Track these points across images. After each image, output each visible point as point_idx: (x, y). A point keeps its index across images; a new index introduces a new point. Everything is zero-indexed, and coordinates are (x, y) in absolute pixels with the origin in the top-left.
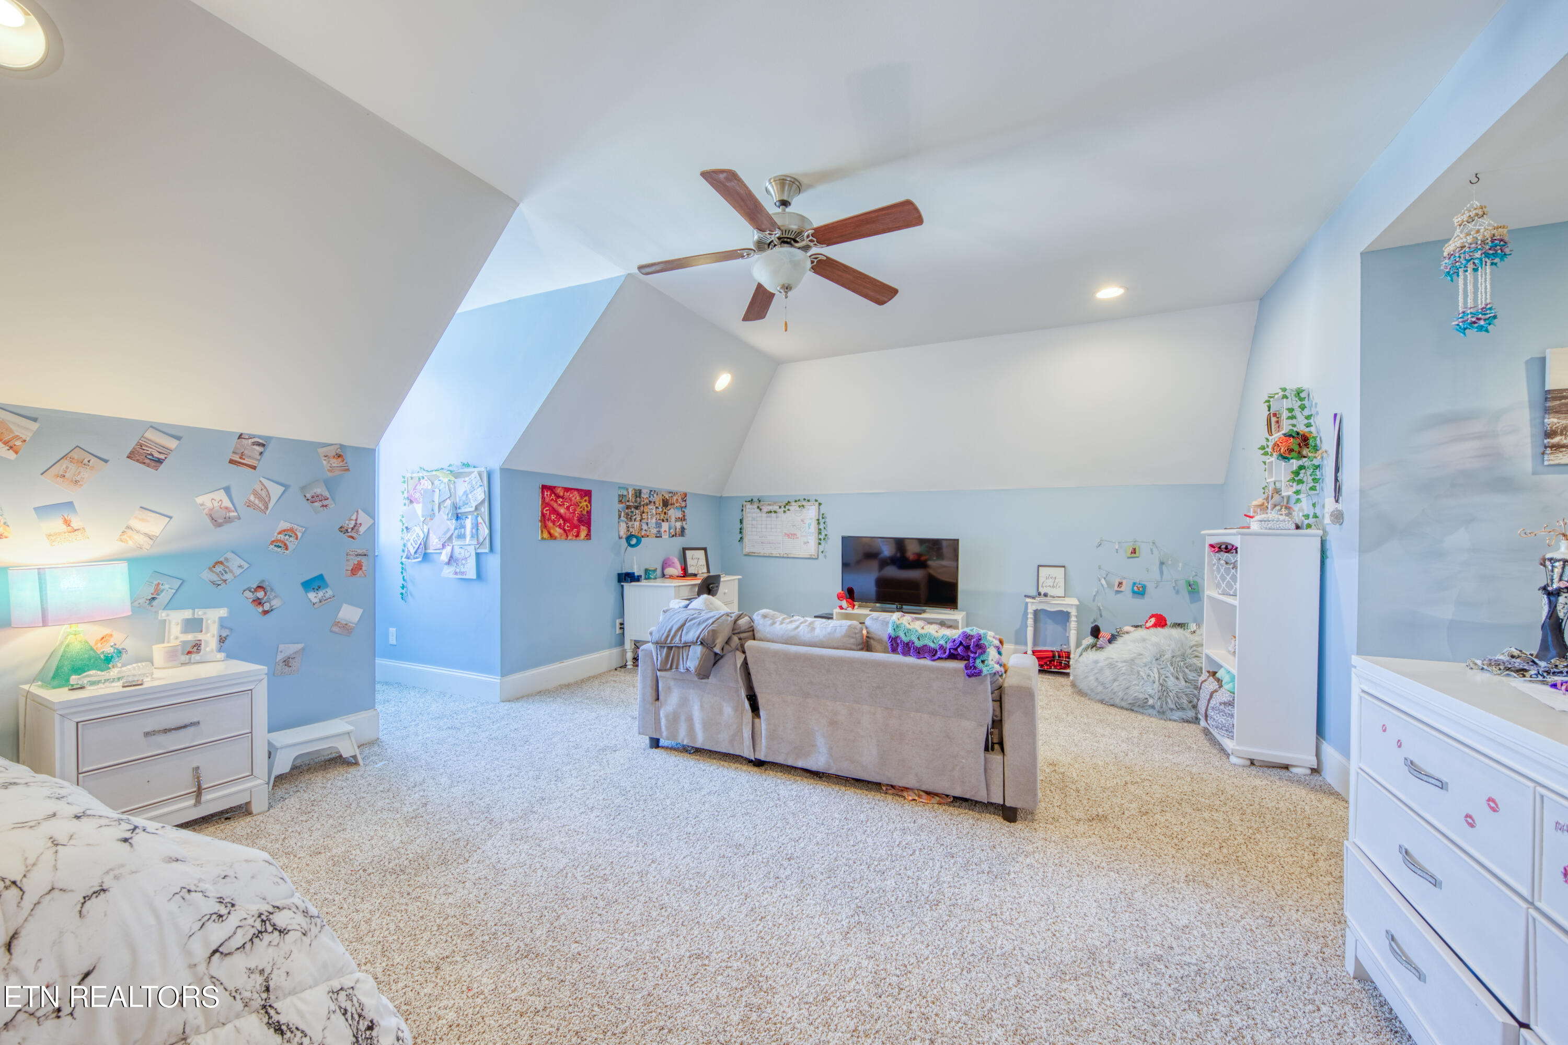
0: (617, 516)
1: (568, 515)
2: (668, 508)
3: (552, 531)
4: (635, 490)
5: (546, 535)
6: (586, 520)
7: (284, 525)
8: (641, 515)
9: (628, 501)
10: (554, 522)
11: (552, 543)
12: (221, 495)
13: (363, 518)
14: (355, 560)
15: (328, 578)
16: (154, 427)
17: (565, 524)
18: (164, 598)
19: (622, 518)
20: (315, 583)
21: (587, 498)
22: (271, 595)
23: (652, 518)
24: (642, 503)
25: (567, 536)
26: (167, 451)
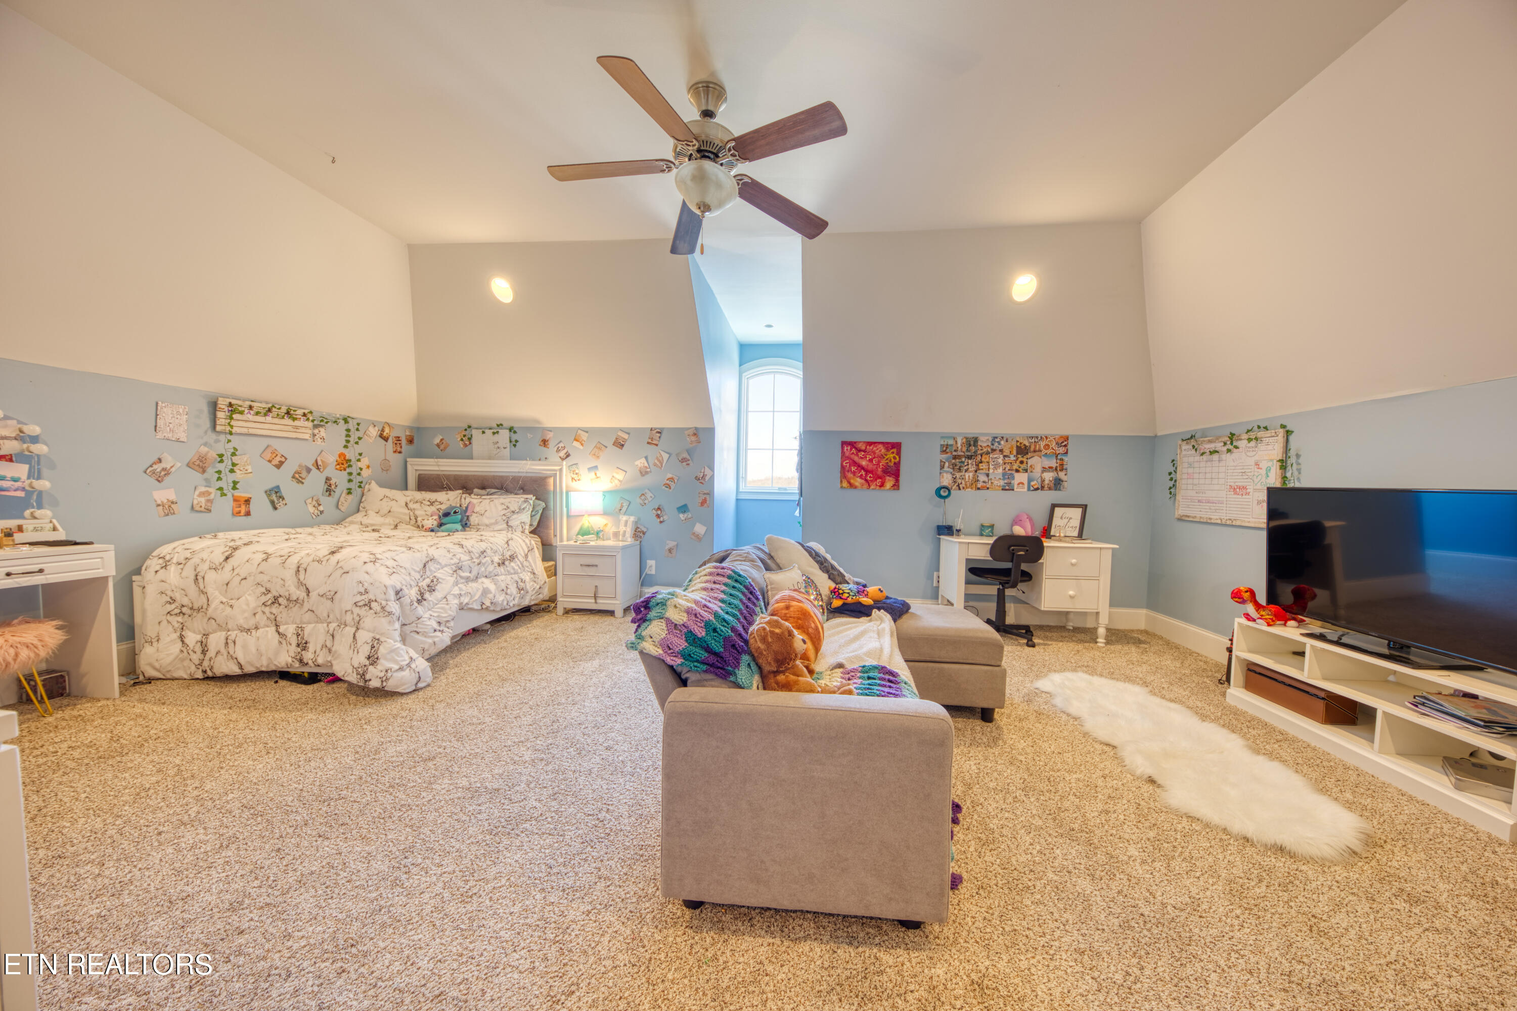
0: (939, 467)
1: (871, 467)
2: (1028, 456)
3: (852, 481)
4: (967, 438)
5: (845, 484)
6: (894, 472)
7: (670, 476)
8: (977, 465)
9: (955, 451)
10: (854, 473)
11: (852, 492)
12: (643, 460)
13: (707, 471)
14: (703, 497)
15: (690, 506)
16: (621, 430)
17: (866, 475)
18: (624, 509)
19: (946, 469)
20: (683, 509)
21: (895, 450)
22: (663, 513)
23: (995, 468)
24: (979, 452)
25: (869, 486)
26: (625, 440)
